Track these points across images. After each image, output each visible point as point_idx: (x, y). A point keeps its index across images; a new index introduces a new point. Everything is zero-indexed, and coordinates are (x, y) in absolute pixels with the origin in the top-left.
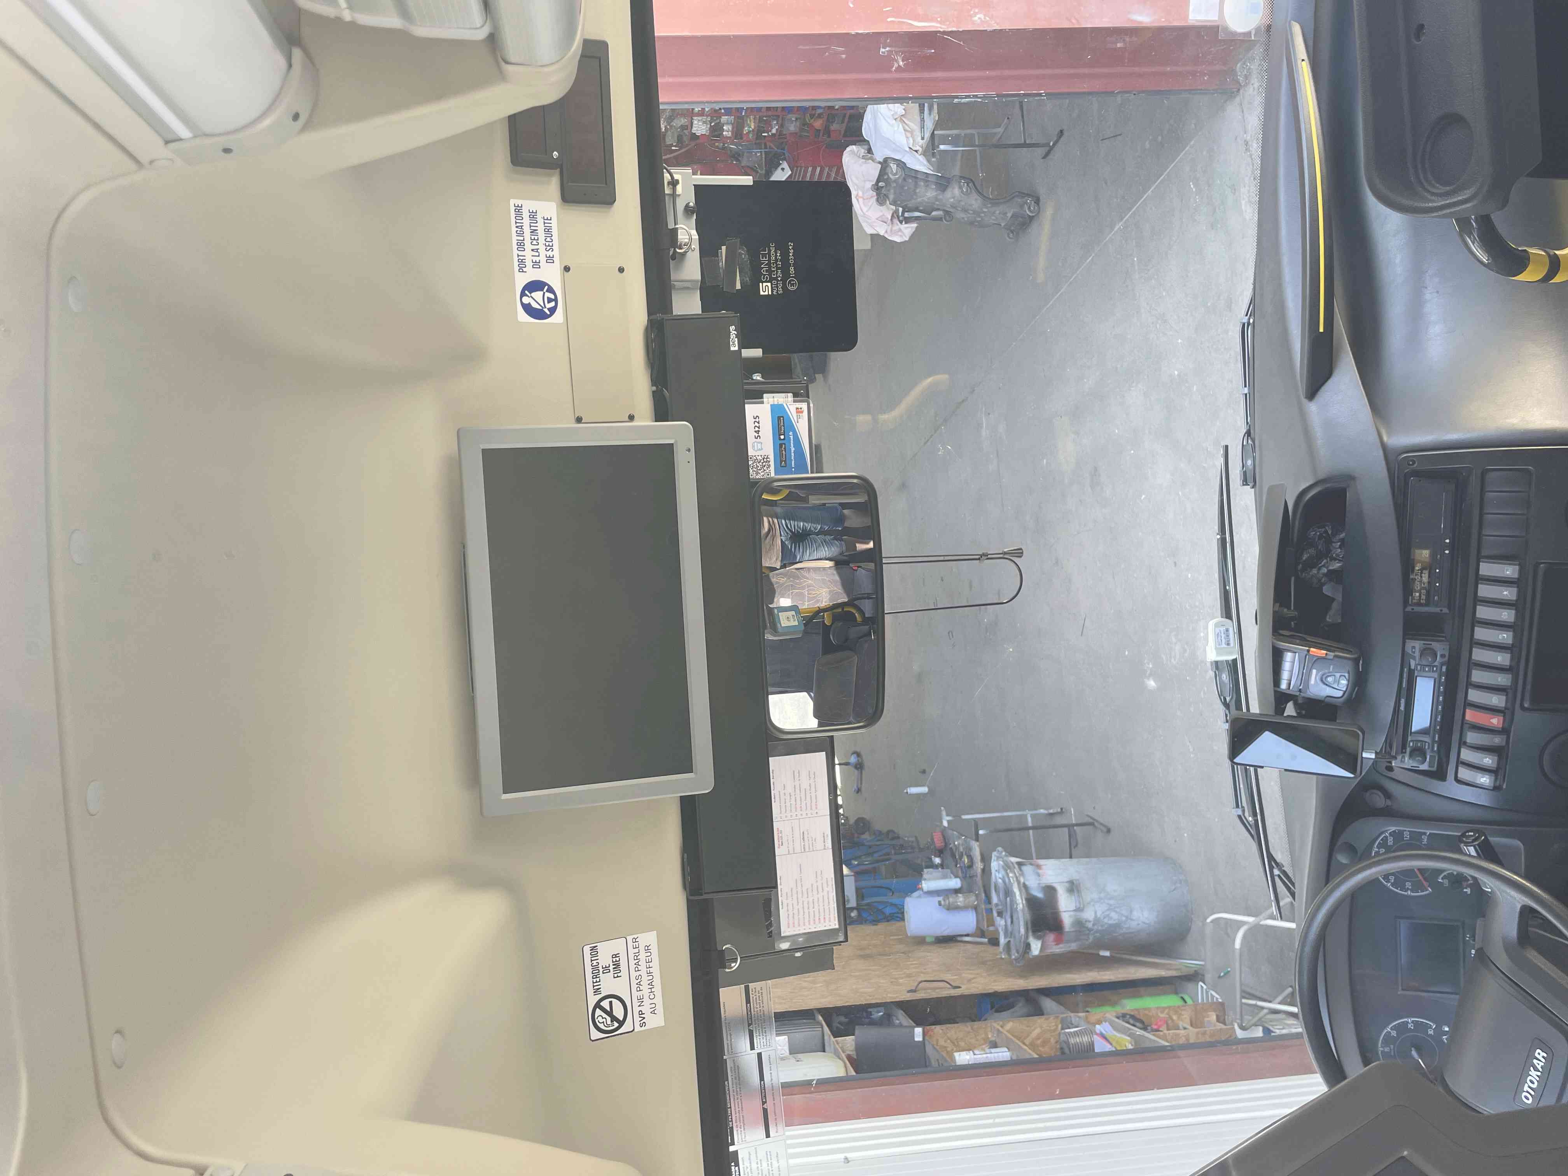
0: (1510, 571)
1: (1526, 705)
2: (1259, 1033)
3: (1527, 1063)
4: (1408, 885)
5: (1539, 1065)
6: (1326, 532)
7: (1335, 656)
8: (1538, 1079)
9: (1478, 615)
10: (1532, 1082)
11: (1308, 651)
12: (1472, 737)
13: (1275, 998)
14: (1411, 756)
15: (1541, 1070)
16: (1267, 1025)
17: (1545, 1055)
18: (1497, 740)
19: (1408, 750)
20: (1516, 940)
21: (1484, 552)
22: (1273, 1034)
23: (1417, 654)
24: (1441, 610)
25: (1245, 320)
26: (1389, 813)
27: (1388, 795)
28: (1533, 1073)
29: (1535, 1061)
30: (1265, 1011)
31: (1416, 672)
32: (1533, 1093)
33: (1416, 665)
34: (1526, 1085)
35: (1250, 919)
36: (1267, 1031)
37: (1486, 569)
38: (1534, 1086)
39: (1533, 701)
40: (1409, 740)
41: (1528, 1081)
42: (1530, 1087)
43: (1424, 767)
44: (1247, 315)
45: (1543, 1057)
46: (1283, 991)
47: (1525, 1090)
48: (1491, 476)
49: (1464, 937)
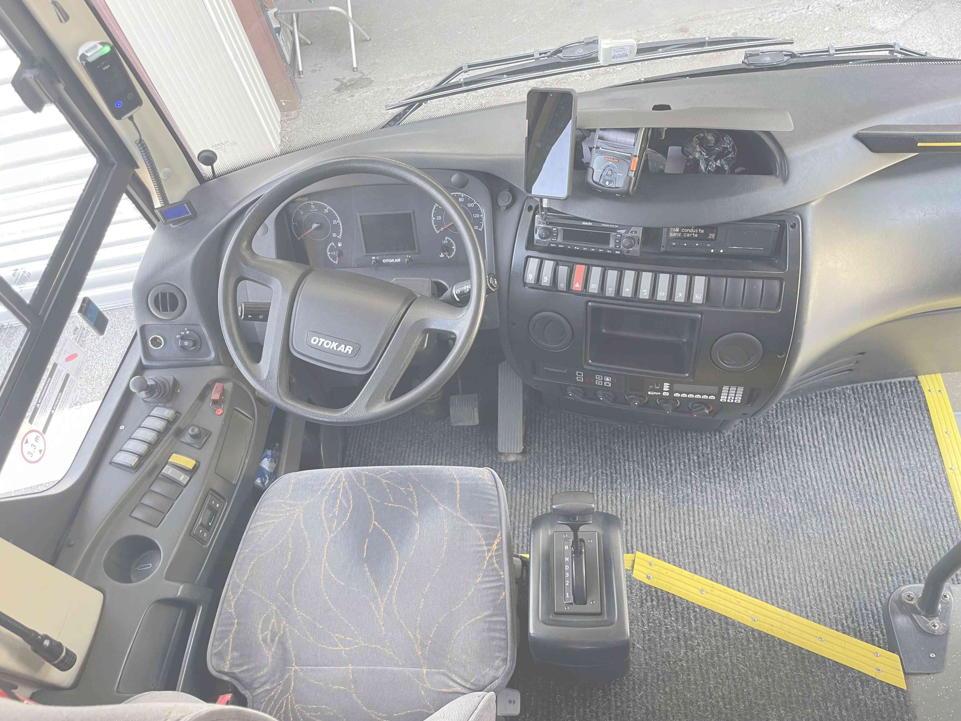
0: (698, 297)
1: (590, 303)
2: (275, 25)
3: (341, 341)
4: (439, 218)
5: (342, 348)
6: (729, 153)
7: (631, 178)
8: (331, 348)
9: (661, 275)
10: (327, 344)
11: (635, 156)
12: (563, 270)
13: (301, 33)
14: (544, 228)
15: (338, 350)
16: (282, 29)
17: (350, 352)
18: (562, 285)
19: (550, 227)
20: (426, 327)
21: (712, 279)
22: (277, 35)
23: (629, 234)
24: (663, 247)
25: (897, 48)
26: (495, 207)
27: (508, 207)
28: (334, 345)
29: (343, 346)
30: (291, 28)
31: (615, 234)
32: (320, 344)
33: (621, 234)
34: (324, 340)
35: (350, 15)
36: (278, 30)
37: (700, 282)
38: (325, 345)
39: (594, 309)
40: (558, 228)
41: (327, 341)
42: (323, 342)
43: (537, 237)
44: (901, 49)
45: (348, 351)
46: (307, 38)
47: (320, 339)
48: (777, 283)
49: (408, 254)
